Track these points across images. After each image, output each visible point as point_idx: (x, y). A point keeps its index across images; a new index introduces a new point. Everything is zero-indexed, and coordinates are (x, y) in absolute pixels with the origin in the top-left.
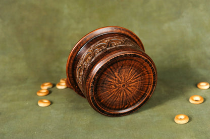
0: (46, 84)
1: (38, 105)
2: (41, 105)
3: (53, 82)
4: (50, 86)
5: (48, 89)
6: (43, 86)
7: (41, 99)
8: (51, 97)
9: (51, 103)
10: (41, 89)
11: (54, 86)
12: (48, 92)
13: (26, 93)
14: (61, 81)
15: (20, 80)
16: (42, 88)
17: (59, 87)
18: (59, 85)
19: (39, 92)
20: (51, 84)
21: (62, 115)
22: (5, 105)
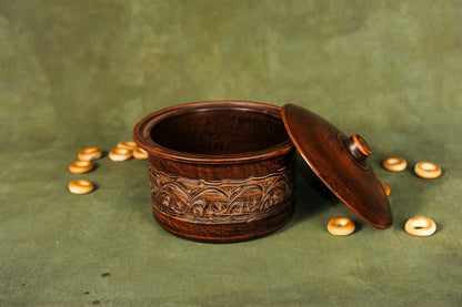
0: (90, 151)
1: (68, 190)
2: (74, 189)
3: (104, 148)
4: (98, 155)
5: (92, 161)
6: (83, 153)
7: (76, 179)
8: (95, 176)
9: (95, 187)
10: (78, 160)
11: (105, 154)
12: (91, 167)
13: (49, 166)
14: (120, 146)
15: (40, 141)
16: (81, 157)
17: (114, 158)
18: (115, 153)
19: (75, 166)
20: (99, 150)
21: (113, 210)
22: (6, 188)
